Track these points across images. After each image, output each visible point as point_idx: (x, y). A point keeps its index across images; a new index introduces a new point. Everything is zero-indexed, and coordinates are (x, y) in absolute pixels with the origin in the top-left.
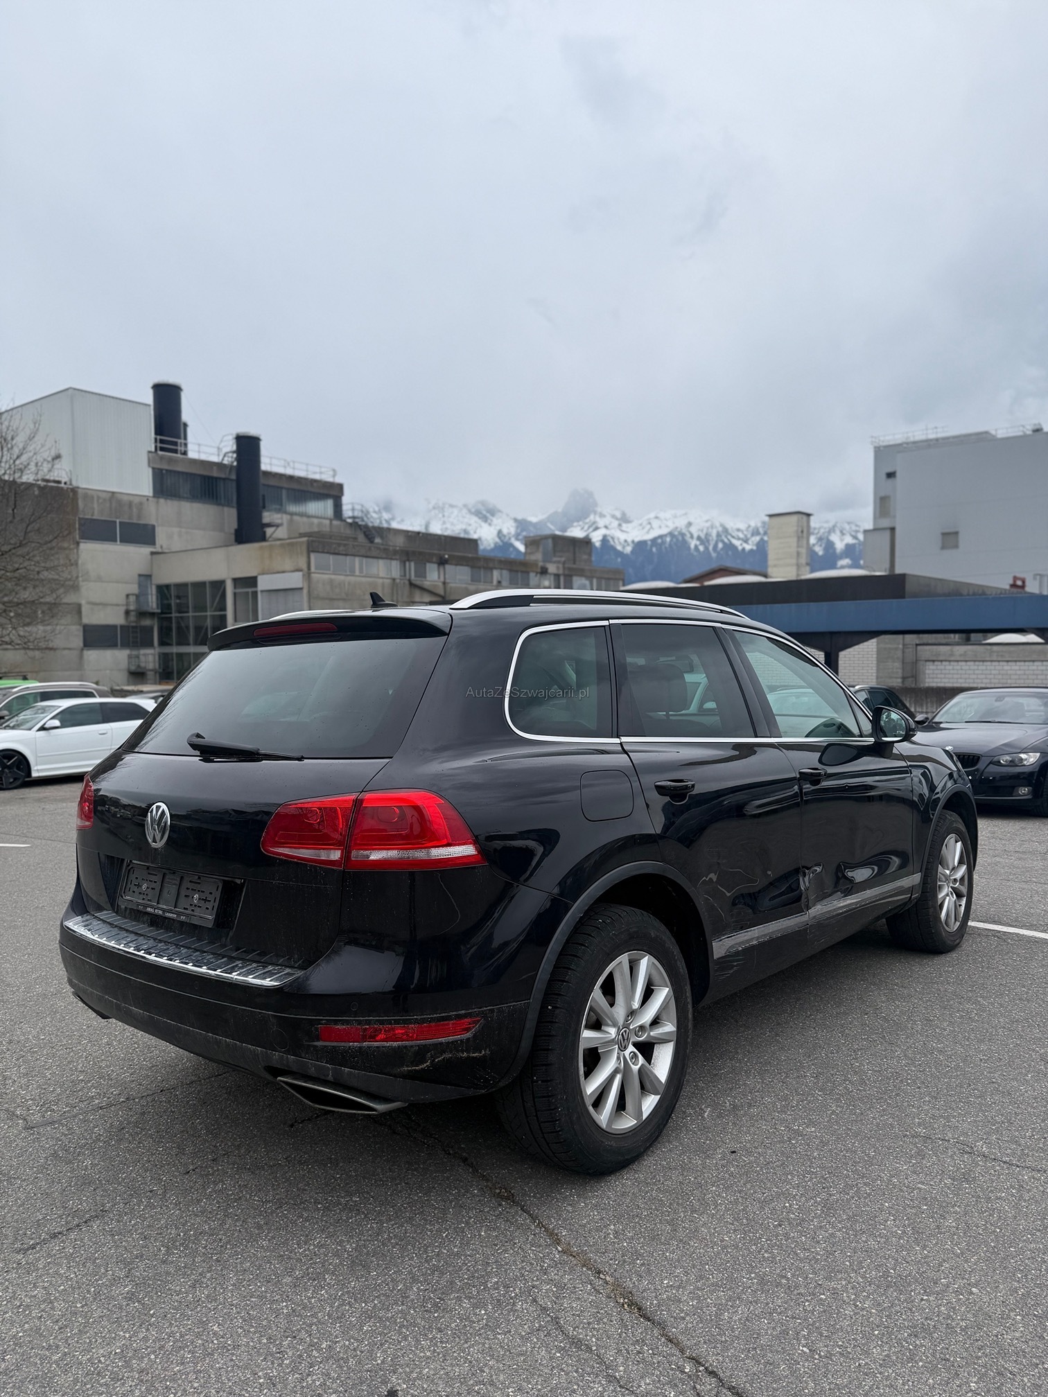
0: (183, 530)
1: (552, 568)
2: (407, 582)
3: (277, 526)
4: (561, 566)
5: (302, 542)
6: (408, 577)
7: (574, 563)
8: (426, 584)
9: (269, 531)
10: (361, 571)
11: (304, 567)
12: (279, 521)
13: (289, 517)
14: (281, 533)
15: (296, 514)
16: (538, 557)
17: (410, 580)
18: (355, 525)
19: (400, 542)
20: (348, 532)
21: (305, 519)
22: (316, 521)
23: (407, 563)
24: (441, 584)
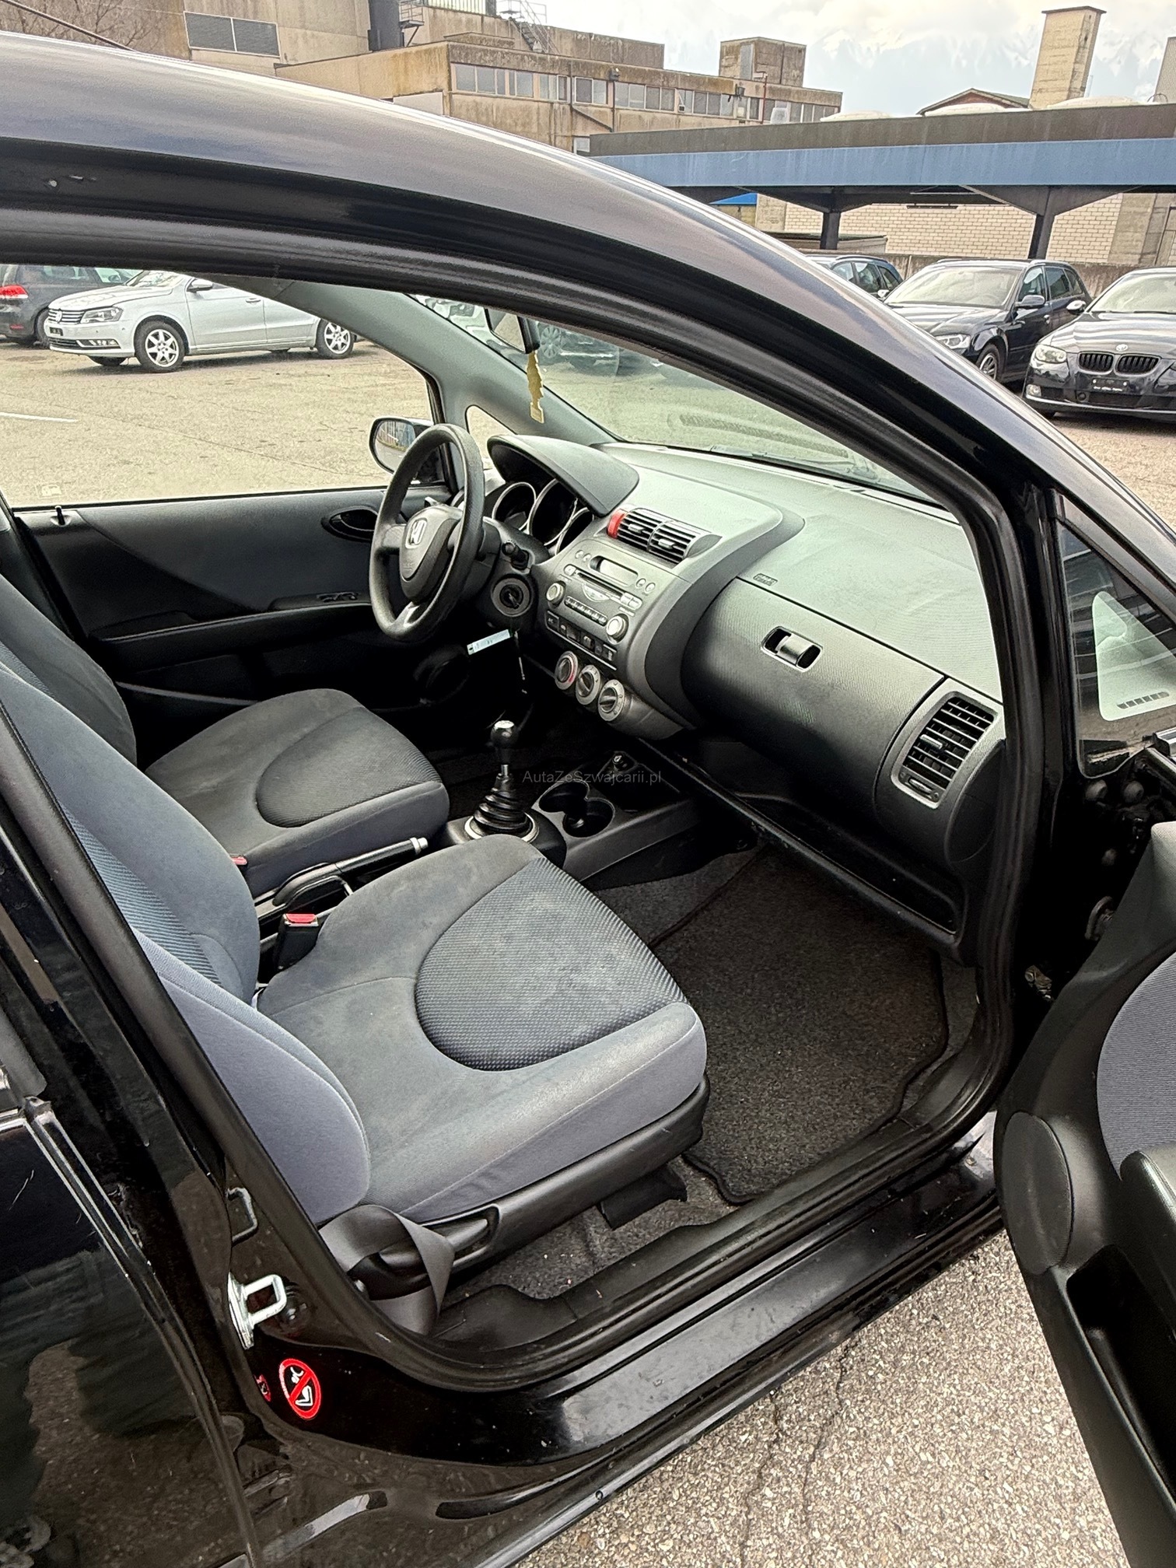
0: (309, 32)
1: (749, 90)
2: (568, 108)
3: (418, 26)
4: (762, 85)
5: (441, 48)
6: (569, 101)
7: (780, 83)
8: (591, 111)
9: (408, 32)
10: (512, 92)
11: (445, 86)
12: (419, 18)
13: (431, 11)
14: (423, 35)
15: (440, 8)
16: (736, 71)
17: (570, 105)
18: (511, 24)
19: (566, 49)
20: (504, 34)
21: (451, 14)
22: (464, 17)
23: (569, 79)
24: (609, 111)
